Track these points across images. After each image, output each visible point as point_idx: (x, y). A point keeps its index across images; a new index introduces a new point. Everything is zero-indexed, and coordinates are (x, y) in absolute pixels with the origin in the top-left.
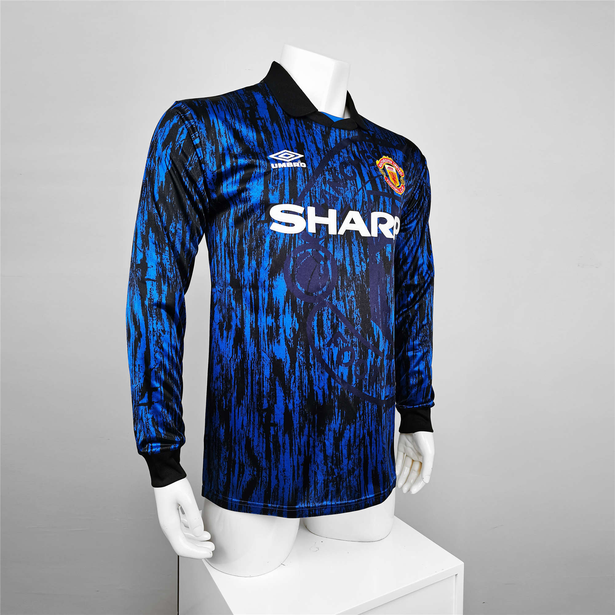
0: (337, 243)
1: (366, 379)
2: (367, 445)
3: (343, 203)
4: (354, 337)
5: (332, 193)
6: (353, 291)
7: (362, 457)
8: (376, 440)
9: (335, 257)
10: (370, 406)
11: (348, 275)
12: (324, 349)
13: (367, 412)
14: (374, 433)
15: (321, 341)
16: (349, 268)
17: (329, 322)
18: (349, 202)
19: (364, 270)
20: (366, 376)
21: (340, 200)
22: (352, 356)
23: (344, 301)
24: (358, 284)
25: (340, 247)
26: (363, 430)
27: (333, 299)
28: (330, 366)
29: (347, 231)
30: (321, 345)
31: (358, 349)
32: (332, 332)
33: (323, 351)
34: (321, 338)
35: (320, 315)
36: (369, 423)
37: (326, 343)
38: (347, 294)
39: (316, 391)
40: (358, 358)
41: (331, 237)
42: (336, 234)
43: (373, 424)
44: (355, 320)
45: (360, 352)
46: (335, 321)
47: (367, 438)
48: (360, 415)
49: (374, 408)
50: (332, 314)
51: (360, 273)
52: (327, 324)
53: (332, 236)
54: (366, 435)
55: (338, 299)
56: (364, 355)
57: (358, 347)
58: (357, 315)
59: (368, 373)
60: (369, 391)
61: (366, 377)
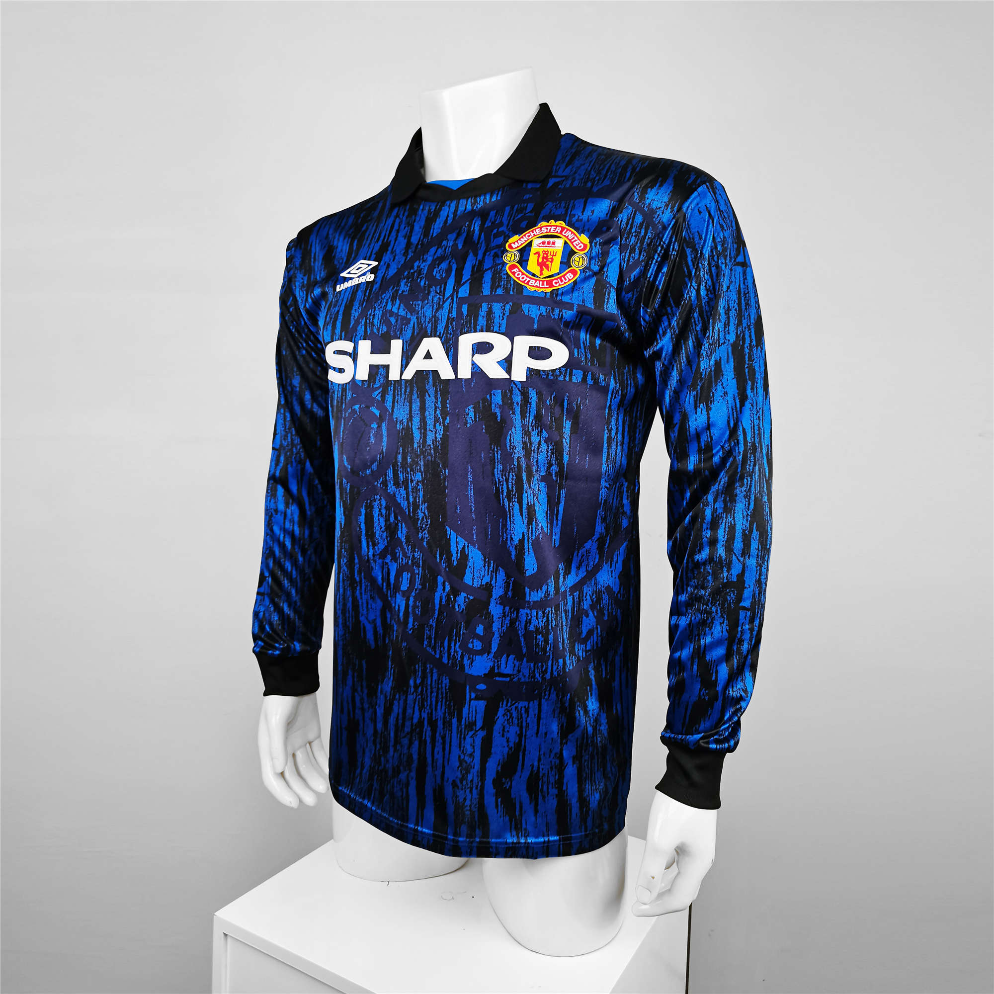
0: (399, 393)
1: (431, 626)
2: (425, 741)
3: (416, 327)
4: (417, 550)
5: (402, 312)
6: (420, 473)
7: (415, 757)
8: (444, 738)
9: (395, 416)
10: (435, 677)
11: (416, 445)
12: (375, 561)
13: (429, 683)
14: (440, 724)
15: (371, 548)
16: (417, 435)
17: (382, 520)
18: (427, 322)
19: (439, 437)
20: (431, 620)
21: (412, 322)
22: (412, 581)
23: (406, 488)
24: (428, 461)
25: (405, 399)
26: (420, 712)
27: (389, 484)
28: (385, 590)
29: (418, 373)
30: (370, 554)
31: (421, 572)
32: (387, 537)
33: (373, 565)
34: (370, 543)
35: (370, 508)
36: (431, 704)
37: (378, 552)
38: (411, 477)
39: (363, 624)
40: (420, 587)
41: (391, 384)
42: (399, 379)
43: (439, 707)
44: (419, 522)
45: (424, 577)
46: (392, 519)
47: (427, 727)
48: (415, 682)
49: (442, 682)
50: (387, 508)
51: (433, 443)
52: (379, 523)
53: (393, 383)
54: (426, 723)
55: (397, 484)
56: (430, 582)
57: (420, 569)
58: (424, 513)
59: (436, 616)
60: (434, 648)
61: (431, 623)
